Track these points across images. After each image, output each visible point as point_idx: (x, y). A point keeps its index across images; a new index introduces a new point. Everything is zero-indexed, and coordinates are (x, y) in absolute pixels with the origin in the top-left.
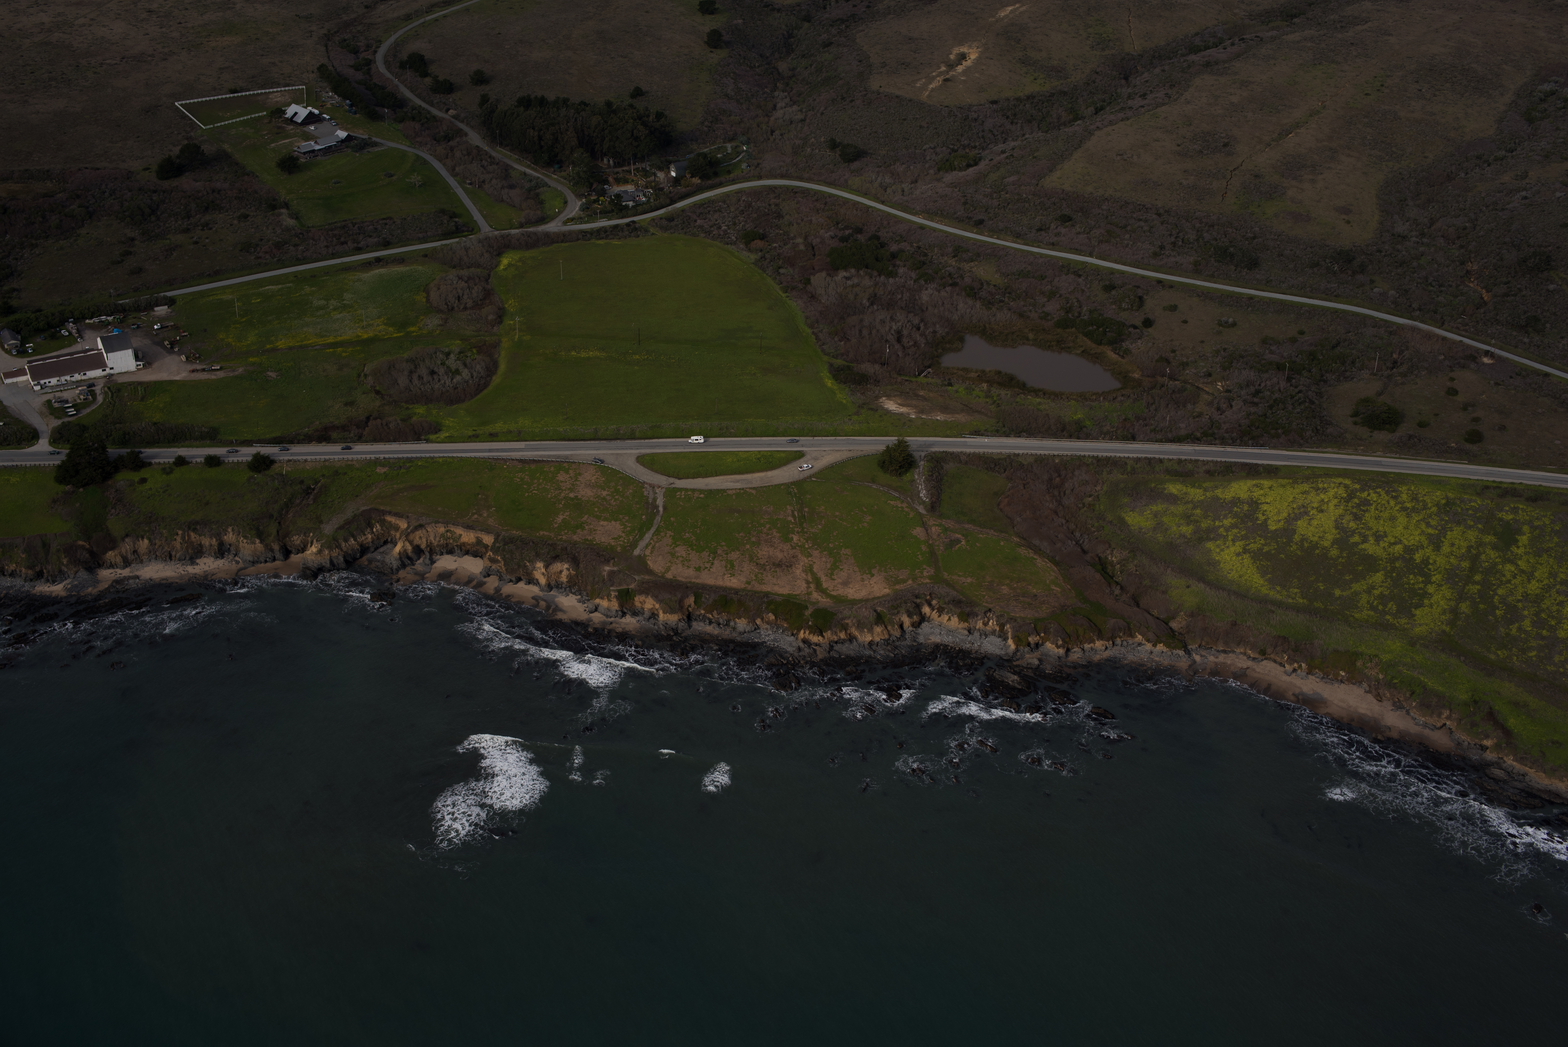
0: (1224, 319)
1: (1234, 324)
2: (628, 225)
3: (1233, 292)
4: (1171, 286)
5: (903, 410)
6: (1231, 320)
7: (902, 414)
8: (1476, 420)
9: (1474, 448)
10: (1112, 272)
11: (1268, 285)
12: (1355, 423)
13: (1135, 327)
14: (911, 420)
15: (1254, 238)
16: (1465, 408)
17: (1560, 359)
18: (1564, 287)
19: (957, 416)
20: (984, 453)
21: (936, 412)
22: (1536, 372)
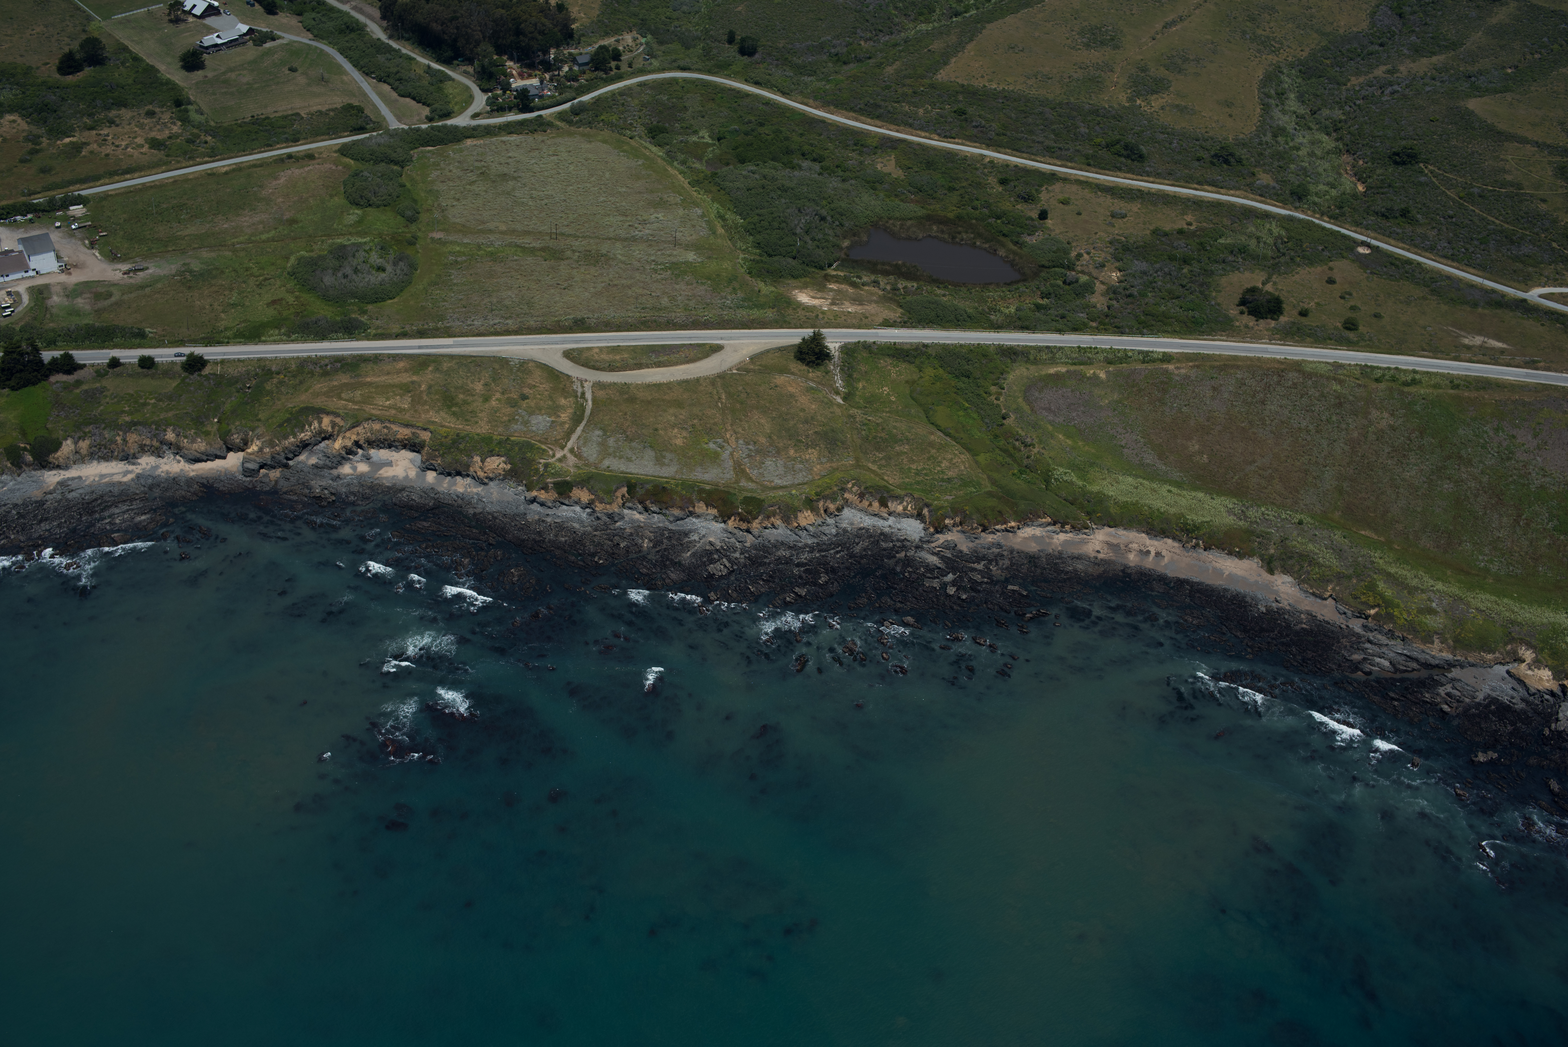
0: (1116, 209)
1: (1125, 216)
2: (535, 119)
3: (1125, 184)
4: (1063, 178)
5: (816, 302)
6: (1122, 211)
7: (815, 306)
8: (1353, 308)
9: (1351, 335)
10: (1008, 165)
11: (1158, 177)
12: (1242, 312)
13: (1032, 220)
14: (824, 313)
15: (1143, 131)
16: (1343, 297)
17: (1430, 249)
18: (1434, 180)
19: (867, 307)
20: (895, 344)
21: (847, 304)
22: (1409, 262)
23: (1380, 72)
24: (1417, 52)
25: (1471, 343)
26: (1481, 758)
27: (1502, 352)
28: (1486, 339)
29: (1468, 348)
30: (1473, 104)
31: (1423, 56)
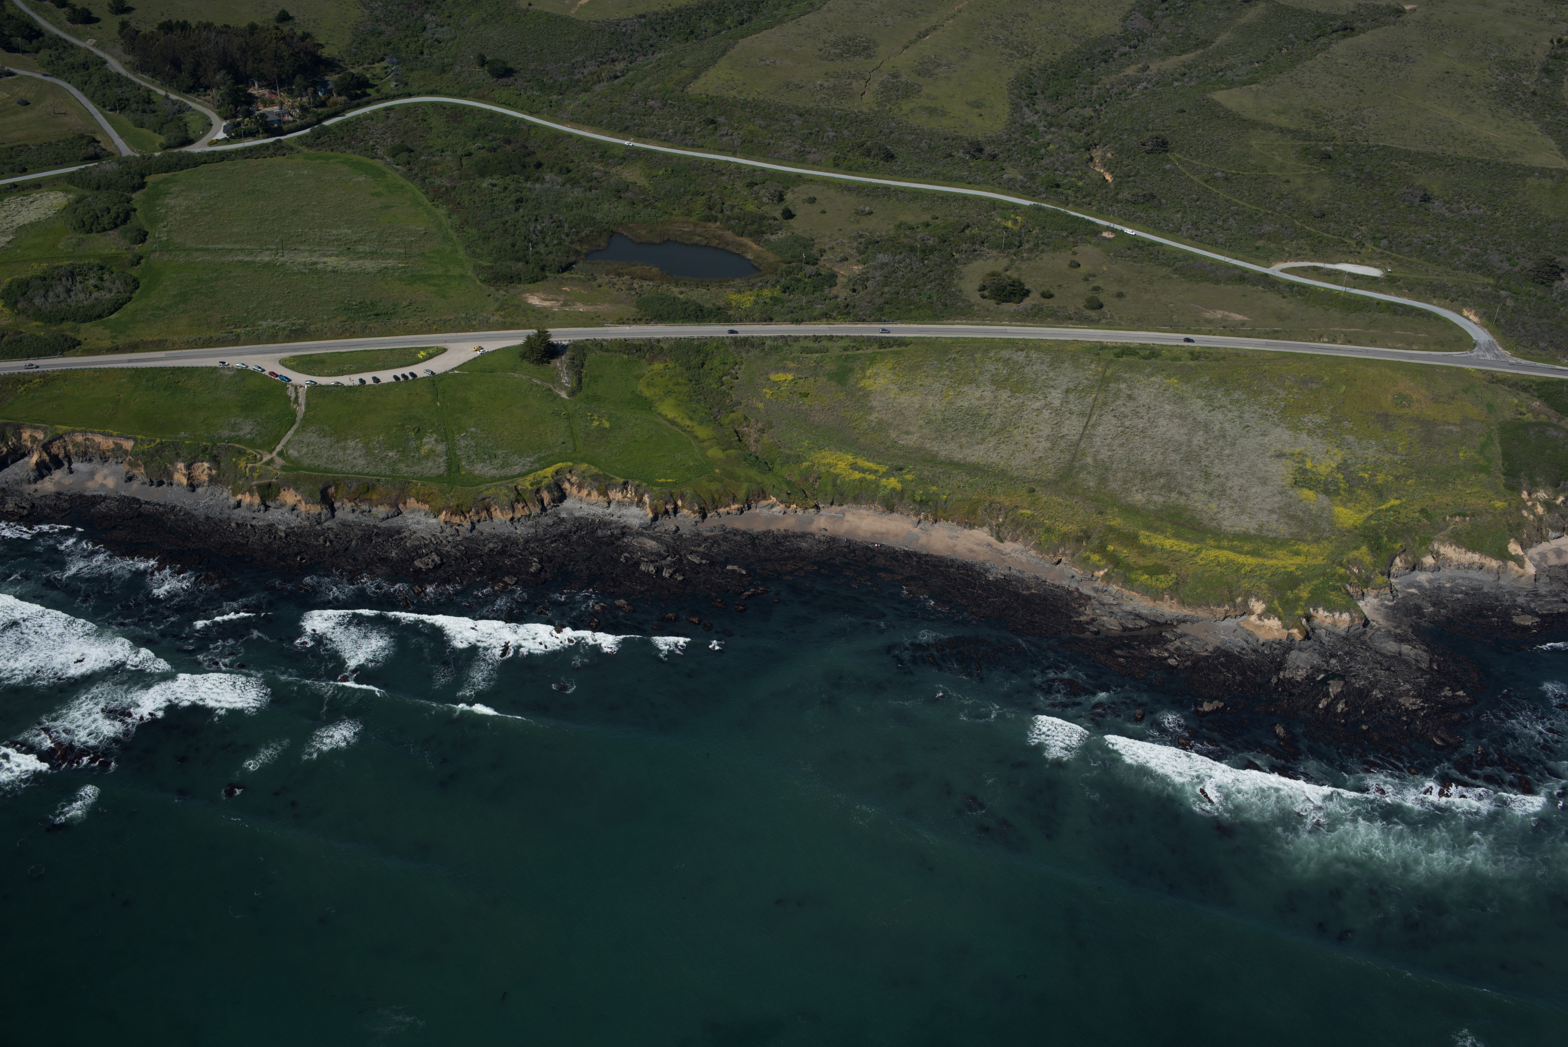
0: (861, 207)
1: (870, 213)
2: (274, 143)
3: (871, 183)
4: (812, 180)
5: (547, 304)
6: (867, 209)
7: (545, 308)
8: (1096, 289)
9: (1093, 314)
10: (754, 169)
11: (904, 175)
12: (983, 297)
13: (775, 219)
14: (554, 313)
15: (891, 133)
16: (1086, 280)
17: (1174, 232)
18: (1180, 167)
19: (599, 307)
20: (626, 340)
21: (579, 304)
22: (1153, 244)
23: (1131, 71)
24: (1167, 51)
25: (1212, 317)
26: (1207, 707)
27: (1243, 324)
28: (1226, 313)
29: (1210, 322)
30: (1220, 96)
31: (1173, 55)
